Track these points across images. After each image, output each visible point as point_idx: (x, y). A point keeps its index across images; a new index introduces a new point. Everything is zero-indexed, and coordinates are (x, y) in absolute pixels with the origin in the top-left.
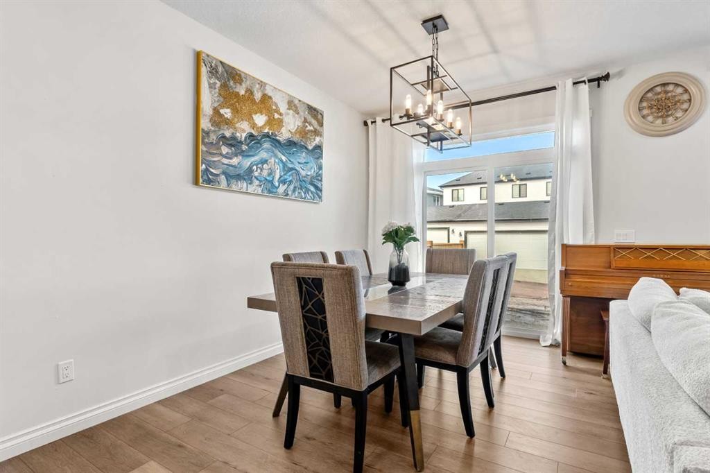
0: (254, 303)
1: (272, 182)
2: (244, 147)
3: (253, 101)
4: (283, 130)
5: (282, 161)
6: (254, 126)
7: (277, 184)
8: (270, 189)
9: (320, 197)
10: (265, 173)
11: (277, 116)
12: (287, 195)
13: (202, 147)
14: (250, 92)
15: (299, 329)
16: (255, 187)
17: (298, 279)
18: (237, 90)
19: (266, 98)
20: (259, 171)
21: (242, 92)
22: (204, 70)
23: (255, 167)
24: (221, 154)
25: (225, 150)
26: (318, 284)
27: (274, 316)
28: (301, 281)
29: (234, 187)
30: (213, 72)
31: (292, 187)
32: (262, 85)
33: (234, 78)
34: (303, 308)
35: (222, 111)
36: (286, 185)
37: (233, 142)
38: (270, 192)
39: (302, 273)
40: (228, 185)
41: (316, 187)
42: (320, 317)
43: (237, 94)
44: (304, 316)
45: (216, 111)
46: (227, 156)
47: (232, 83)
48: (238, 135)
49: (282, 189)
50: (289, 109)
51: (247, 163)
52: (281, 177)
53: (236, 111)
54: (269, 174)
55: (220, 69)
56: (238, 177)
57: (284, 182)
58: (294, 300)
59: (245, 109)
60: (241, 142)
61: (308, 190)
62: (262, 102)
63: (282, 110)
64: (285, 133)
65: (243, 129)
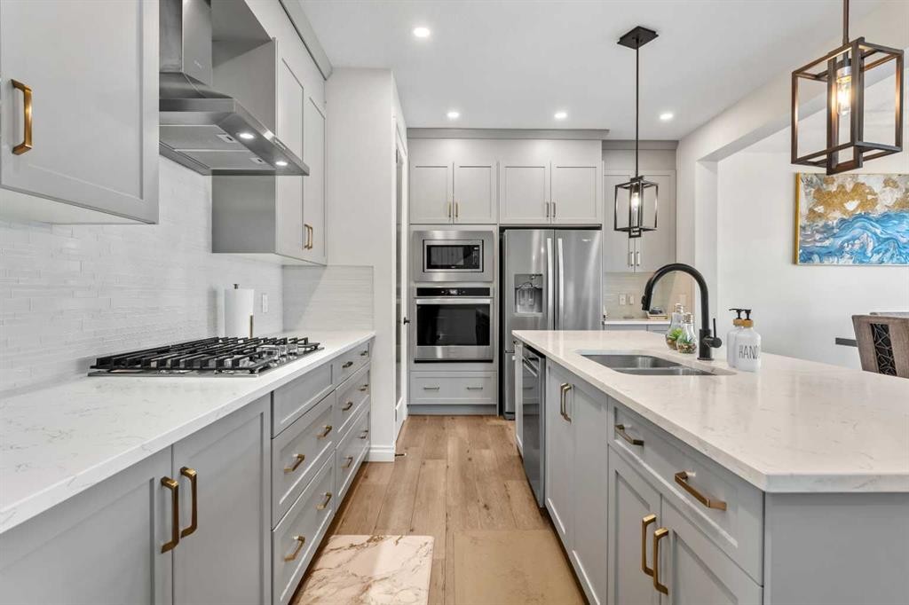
0: (840, 341)
1: (864, 254)
2: (835, 231)
3: (845, 193)
4: (878, 207)
5: (875, 234)
6: (845, 212)
7: (870, 255)
10: (857, 247)
11: (870, 197)
12: (883, 262)
13: (799, 238)
14: (842, 186)
15: (872, 355)
16: (846, 259)
17: (871, 325)
18: (830, 189)
19: (858, 186)
20: (850, 246)
21: (834, 189)
22: (802, 185)
23: (846, 244)
24: (815, 240)
25: (818, 236)
26: (885, 328)
27: (856, 349)
28: (873, 326)
29: (826, 262)
30: (810, 184)
31: (889, 255)
32: (855, 176)
33: (827, 182)
34: (875, 342)
35: (816, 209)
36: (881, 254)
38: (861, 262)
39: (875, 321)
40: (821, 261)
42: (887, 348)
43: (829, 193)
44: (876, 348)
45: (811, 210)
46: (821, 240)
47: (824, 185)
48: (830, 222)
49: (876, 258)
50: (885, 187)
51: (838, 242)
52: (875, 247)
53: (828, 205)
55: (815, 179)
56: (830, 254)
58: (868, 338)
59: (837, 201)
60: (833, 228)
62: (854, 190)
63: (876, 190)
64: (880, 210)
65: (835, 217)
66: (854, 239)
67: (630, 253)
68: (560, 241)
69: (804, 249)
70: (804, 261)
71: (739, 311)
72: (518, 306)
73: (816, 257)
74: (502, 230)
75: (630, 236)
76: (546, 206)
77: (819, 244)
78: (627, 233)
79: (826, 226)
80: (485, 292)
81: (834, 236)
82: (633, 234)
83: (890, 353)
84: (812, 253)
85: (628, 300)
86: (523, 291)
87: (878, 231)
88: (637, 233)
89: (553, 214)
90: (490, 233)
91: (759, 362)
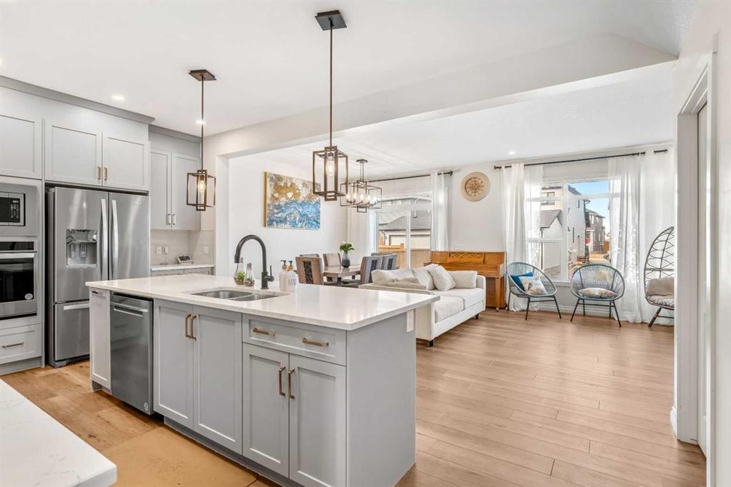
1: (295, 222)
2: (283, 208)
3: (287, 187)
4: (301, 197)
5: (299, 212)
6: (287, 198)
7: (297, 223)
8: (294, 225)
9: (319, 227)
10: (292, 218)
11: (297, 191)
12: (302, 227)
13: (267, 211)
14: (286, 184)
16: (288, 225)
19: (293, 184)
20: (289, 218)
21: (282, 185)
22: (268, 180)
23: (288, 216)
24: (274, 213)
25: (276, 211)
26: (310, 263)
28: (305, 262)
29: (279, 226)
30: (272, 179)
31: (305, 223)
32: (291, 179)
33: (279, 180)
34: (305, 271)
35: (275, 195)
36: (301, 223)
37: (279, 207)
39: (305, 260)
40: (277, 225)
41: (317, 222)
42: (310, 274)
43: (280, 186)
45: (272, 195)
46: (277, 213)
47: (279, 182)
48: (281, 203)
49: (300, 225)
50: (303, 186)
51: (284, 215)
52: (299, 219)
53: (280, 193)
54: (294, 219)
55: (274, 177)
56: (281, 221)
57: (300, 221)
58: (302, 269)
59: (284, 191)
61: (312, 224)
62: (291, 187)
63: (300, 188)
64: (301, 199)
65: (283, 201)
66: (291, 214)
67: (168, 215)
68: (114, 203)
69: (270, 217)
70: (269, 225)
71: (285, 262)
72: (69, 259)
73: (275, 223)
74: (49, 186)
75: (197, 210)
76: (97, 170)
77: (276, 215)
78: (195, 207)
79: (279, 205)
80: (29, 246)
81: (283, 211)
82: (199, 208)
83: (312, 276)
84: (273, 221)
85: (164, 250)
86: (75, 245)
87: (301, 210)
88: (203, 208)
89: (104, 178)
90: (34, 188)
91: (296, 287)
